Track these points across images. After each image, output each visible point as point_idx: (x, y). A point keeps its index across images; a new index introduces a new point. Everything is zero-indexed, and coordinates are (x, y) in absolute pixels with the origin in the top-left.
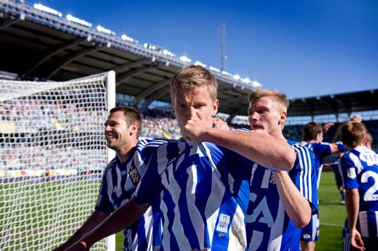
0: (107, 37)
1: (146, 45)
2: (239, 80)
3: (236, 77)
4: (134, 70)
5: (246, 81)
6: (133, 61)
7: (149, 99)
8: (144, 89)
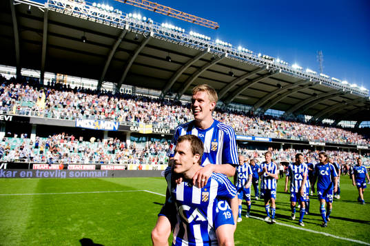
0: (224, 48)
1: (260, 55)
2: (348, 85)
3: (344, 83)
4: (250, 81)
5: (353, 86)
6: (249, 72)
7: (264, 107)
8: (260, 99)
